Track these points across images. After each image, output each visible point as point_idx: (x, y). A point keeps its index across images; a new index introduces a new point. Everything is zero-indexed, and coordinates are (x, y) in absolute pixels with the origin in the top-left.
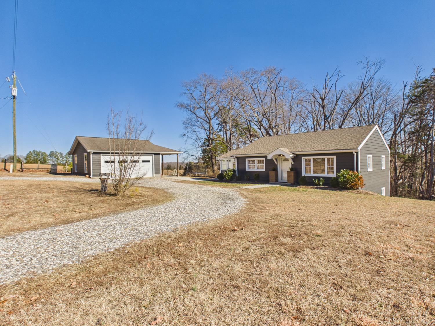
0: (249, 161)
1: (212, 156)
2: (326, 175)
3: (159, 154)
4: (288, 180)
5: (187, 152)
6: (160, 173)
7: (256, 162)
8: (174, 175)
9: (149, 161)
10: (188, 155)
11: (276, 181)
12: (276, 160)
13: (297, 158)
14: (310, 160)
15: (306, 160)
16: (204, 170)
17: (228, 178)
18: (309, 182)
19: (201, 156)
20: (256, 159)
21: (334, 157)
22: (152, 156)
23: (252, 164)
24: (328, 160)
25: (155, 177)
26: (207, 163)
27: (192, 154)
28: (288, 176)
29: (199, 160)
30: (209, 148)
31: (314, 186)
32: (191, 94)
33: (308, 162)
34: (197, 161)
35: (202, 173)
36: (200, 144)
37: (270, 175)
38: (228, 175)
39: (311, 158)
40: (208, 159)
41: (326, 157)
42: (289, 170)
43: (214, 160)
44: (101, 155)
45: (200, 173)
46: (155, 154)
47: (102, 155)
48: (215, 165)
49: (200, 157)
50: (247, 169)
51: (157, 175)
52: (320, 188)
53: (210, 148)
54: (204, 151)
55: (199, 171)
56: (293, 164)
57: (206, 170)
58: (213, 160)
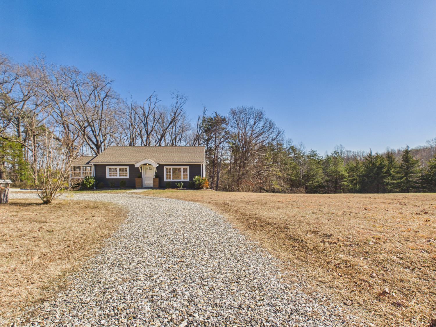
0: (110, 169)
2: (182, 180)
4: (154, 185)
7: (118, 170)
11: (141, 187)
12: (141, 168)
13: (160, 168)
14: (170, 169)
15: (167, 169)
17: (90, 186)
18: (173, 186)
20: (118, 168)
21: (188, 167)
23: (113, 171)
24: (184, 169)
28: (154, 182)
31: (177, 188)
33: (168, 171)
37: (136, 181)
38: (90, 183)
39: (171, 167)
41: (182, 167)
42: (154, 177)
50: (108, 177)
52: (181, 189)
56: (156, 172)
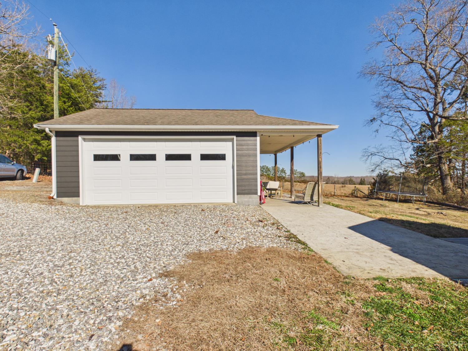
1: (440, 158)
3: (253, 134)
5: (380, 154)
6: (256, 193)
8: (307, 199)
9: (222, 157)
10: (383, 159)
16: (419, 186)
19: (412, 159)
22: (232, 140)
25: (239, 204)
26: (428, 173)
27: (391, 157)
29: (407, 167)
30: (433, 141)
32: (391, 41)
34: (403, 170)
35: (413, 193)
36: (411, 136)
40: (428, 165)
43: (445, 167)
44: (80, 138)
45: (410, 193)
46: (239, 134)
47: (84, 140)
48: (449, 178)
49: (409, 160)
51: (245, 198)
53: (436, 140)
54: (419, 150)
55: (406, 189)
57: (426, 188)
58: (442, 166)
